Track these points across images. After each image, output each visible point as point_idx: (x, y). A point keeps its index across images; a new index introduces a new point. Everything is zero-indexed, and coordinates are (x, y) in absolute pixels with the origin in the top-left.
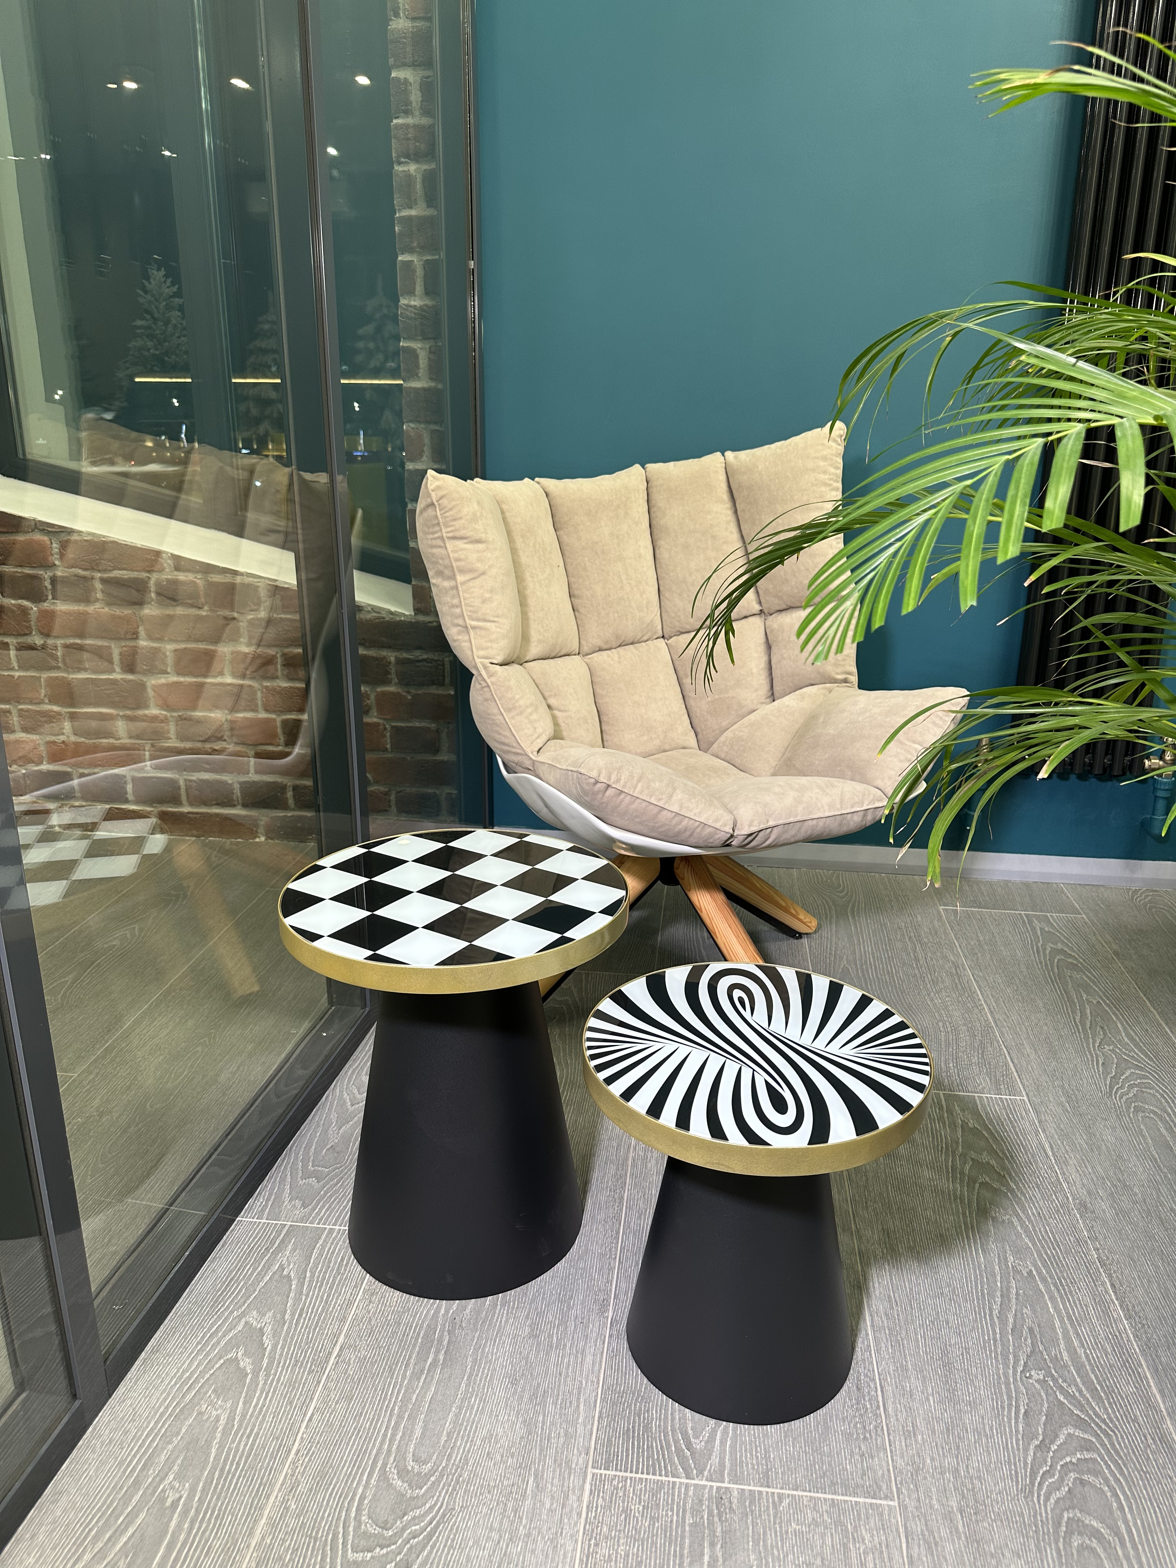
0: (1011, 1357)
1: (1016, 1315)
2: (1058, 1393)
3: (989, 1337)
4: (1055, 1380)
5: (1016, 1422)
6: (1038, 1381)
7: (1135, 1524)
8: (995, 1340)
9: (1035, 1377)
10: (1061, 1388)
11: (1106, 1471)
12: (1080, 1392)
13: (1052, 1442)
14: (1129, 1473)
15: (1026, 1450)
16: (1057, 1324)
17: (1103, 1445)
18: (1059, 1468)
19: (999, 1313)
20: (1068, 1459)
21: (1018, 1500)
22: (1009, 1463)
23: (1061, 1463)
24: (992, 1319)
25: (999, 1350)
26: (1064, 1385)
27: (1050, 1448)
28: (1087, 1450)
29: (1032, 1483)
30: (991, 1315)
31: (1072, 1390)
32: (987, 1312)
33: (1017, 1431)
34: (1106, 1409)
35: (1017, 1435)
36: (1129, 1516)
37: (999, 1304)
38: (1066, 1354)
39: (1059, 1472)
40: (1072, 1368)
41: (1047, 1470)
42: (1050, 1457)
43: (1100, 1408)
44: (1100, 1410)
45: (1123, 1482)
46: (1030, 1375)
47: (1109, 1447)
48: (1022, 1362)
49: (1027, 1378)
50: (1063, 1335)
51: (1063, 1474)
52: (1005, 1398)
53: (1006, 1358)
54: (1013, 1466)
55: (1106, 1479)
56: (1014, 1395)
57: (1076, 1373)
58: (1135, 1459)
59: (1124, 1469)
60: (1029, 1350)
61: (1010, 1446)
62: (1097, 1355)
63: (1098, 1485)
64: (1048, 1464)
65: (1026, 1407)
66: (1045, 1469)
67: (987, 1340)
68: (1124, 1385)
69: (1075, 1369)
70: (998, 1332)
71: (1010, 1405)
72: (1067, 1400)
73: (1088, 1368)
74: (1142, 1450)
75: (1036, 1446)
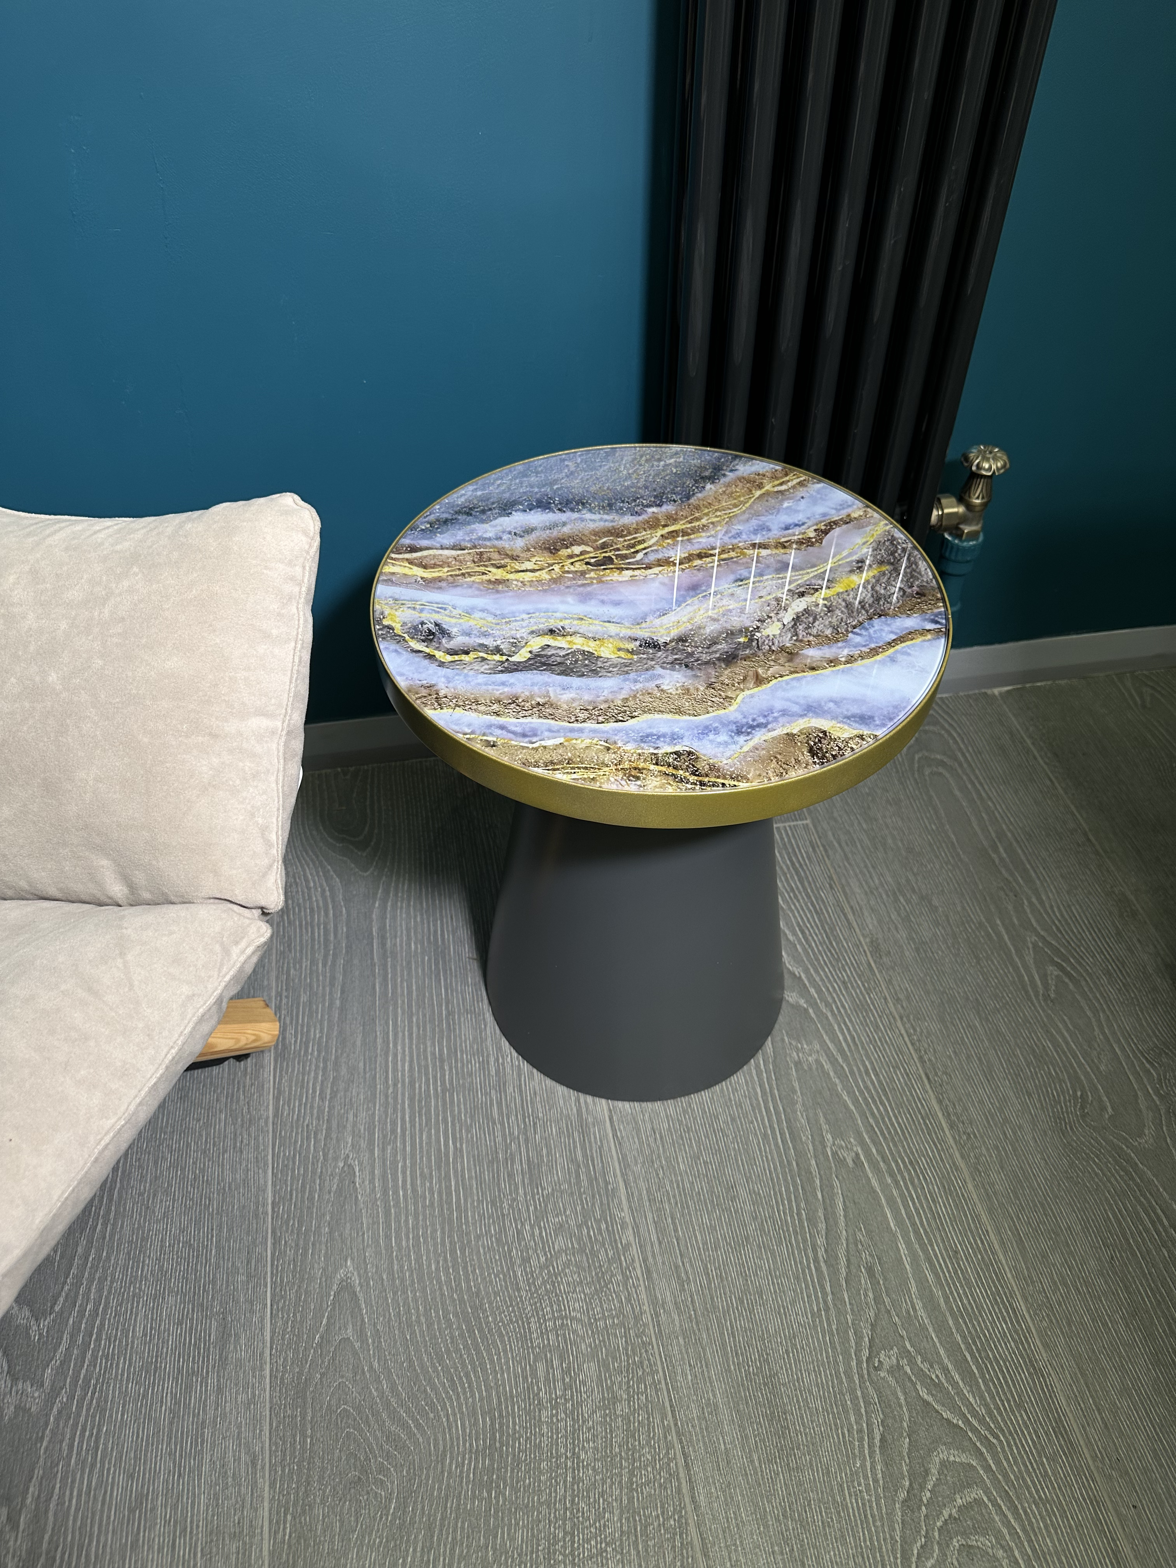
0: (851, 1333)
1: (848, 1251)
2: (919, 1387)
3: (818, 1304)
4: (912, 1362)
6: (891, 1371)
8: (827, 1310)
9: (887, 1363)
10: (922, 1376)
11: (997, 1518)
12: (945, 1370)
13: (922, 1488)
14: (1025, 1511)
15: (891, 1515)
16: (902, 1246)
17: (987, 1469)
18: (936, 1534)
19: (826, 1251)
20: (946, 1513)
23: (939, 1524)
24: (818, 1269)
25: (834, 1327)
26: (925, 1367)
27: (921, 1500)
28: (969, 1486)
30: (816, 1260)
31: (936, 1374)
32: (811, 1254)
33: (876, 1481)
34: (982, 1398)
35: (876, 1489)
37: (823, 1233)
38: (921, 1304)
39: (938, 1543)
40: (931, 1329)
41: (922, 1547)
42: (923, 1517)
43: (975, 1398)
44: (976, 1402)
45: (1021, 1533)
46: (879, 1361)
47: (994, 1469)
48: (867, 1339)
49: (876, 1369)
50: (911, 1267)
51: (944, 1546)
52: (853, 1419)
53: (845, 1340)
54: (878, 1555)
55: (999, 1536)
56: (863, 1410)
57: (937, 1336)
58: (1030, 1483)
59: (1019, 1507)
60: (872, 1314)
61: (869, 1516)
62: (958, 1294)
63: (990, 1550)
64: (923, 1533)
65: (881, 1428)
66: (919, 1544)
67: (816, 1310)
68: (999, 1341)
69: (934, 1331)
70: (828, 1289)
71: (860, 1431)
72: (932, 1395)
73: (951, 1322)
74: (1036, 1461)
75: (903, 1502)
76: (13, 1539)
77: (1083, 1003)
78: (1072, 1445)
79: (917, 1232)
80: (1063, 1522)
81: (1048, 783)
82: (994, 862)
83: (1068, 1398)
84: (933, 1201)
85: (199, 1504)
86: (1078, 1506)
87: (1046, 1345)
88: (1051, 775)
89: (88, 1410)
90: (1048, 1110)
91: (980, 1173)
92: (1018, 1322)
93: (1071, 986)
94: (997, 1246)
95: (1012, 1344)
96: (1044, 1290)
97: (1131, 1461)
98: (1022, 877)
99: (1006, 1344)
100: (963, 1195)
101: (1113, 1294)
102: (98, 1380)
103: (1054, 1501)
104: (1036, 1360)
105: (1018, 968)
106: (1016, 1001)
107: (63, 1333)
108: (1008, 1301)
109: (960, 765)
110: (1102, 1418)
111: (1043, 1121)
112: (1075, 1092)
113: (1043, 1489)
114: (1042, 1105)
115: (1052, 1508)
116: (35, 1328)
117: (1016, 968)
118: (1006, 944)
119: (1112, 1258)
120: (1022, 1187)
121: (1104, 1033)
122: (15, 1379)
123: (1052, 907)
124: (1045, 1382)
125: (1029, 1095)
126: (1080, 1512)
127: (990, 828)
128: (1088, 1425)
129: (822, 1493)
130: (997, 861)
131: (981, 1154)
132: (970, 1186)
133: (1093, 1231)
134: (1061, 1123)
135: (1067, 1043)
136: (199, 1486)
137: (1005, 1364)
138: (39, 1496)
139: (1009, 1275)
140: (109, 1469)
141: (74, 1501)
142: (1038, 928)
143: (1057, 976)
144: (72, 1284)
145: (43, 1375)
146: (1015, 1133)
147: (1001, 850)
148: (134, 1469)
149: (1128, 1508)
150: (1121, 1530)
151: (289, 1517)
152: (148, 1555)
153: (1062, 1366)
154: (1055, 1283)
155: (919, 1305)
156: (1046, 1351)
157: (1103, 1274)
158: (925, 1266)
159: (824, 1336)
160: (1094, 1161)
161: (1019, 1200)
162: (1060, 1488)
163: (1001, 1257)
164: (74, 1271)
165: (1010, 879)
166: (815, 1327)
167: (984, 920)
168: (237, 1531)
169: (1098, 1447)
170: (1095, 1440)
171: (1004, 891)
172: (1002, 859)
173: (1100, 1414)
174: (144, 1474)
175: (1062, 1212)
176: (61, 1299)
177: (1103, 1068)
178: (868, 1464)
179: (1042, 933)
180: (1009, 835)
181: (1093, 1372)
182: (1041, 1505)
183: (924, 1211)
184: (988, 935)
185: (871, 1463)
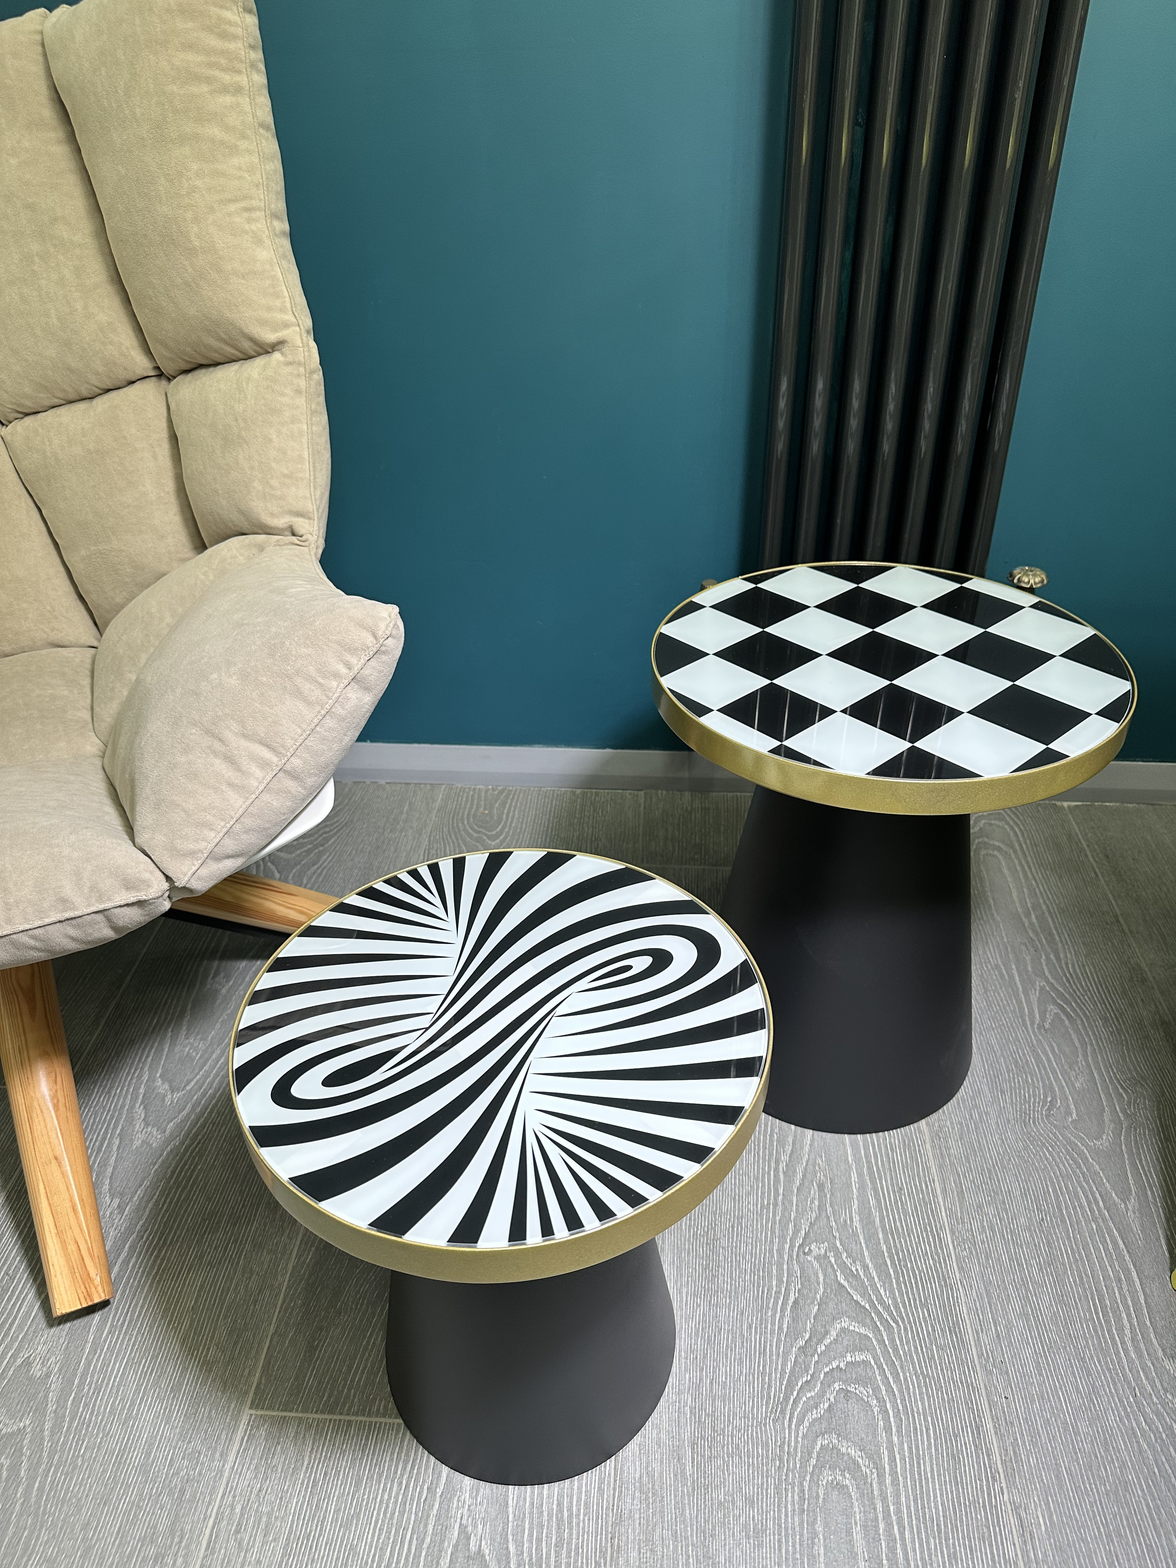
0: (791, 1226)
1: (806, 1169)
2: (838, 1274)
3: (769, 1199)
4: (838, 1255)
5: (782, 1317)
6: (818, 1258)
7: (902, 1449)
9: (815, 1251)
10: (844, 1267)
11: (879, 1378)
12: (866, 1268)
13: (820, 1341)
14: (906, 1379)
15: (786, 1354)
16: (854, 1177)
17: (881, 1342)
18: (822, 1376)
19: (787, 1165)
20: (834, 1365)
21: (765, 1425)
22: (763, 1373)
23: (827, 1370)
24: (776, 1176)
25: (778, 1218)
26: (848, 1262)
27: (816, 1350)
28: (861, 1350)
29: (786, 1399)
30: (776, 1170)
31: (856, 1268)
32: (773, 1165)
33: (780, 1328)
34: (892, 1292)
35: (779, 1334)
36: (895, 1439)
37: (789, 1153)
38: (858, 1218)
39: (821, 1383)
40: (861, 1237)
41: (807, 1381)
42: (813, 1363)
43: (885, 1291)
44: (886, 1294)
45: (896, 1392)
46: (809, 1249)
47: (887, 1343)
48: (803, 1232)
49: (805, 1253)
50: (858, 1191)
51: (826, 1385)
52: (774, 1283)
53: (784, 1228)
54: (767, 1378)
55: (876, 1390)
56: (785, 1279)
57: (866, 1243)
58: (916, 1360)
59: (901, 1374)
60: (814, 1215)
61: (768, 1350)
62: (894, 1218)
63: (866, 1398)
64: (811, 1372)
65: (797, 1294)
66: (804, 1379)
67: (766, 1203)
68: (920, 1257)
69: (864, 1238)
70: (781, 1191)
71: (778, 1293)
72: (848, 1281)
73: (881, 1236)
74: (926, 1346)
75: (799, 1348)
76: (118, 1219)
77: (1074, 1036)
78: (963, 1342)
79: (870, 1168)
80: (937, 1394)
81: (1093, 875)
82: (1023, 925)
83: (969, 1309)
84: (892, 1149)
85: (252, 1227)
86: (954, 1386)
87: (961, 1269)
88: (1097, 870)
89: (191, 1153)
90: (1016, 1105)
91: (940, 1138)
92: (941, 1248)
93: (1067, 1022)
94: (939, 1192)
95: (931, 1262)
96: (971, 1229)
97: (1014, 1366)
98: (1046, 939)
99: (925, 1260)
100: (920, 1151)
101: (1035, 1245)
102: (203, 1137)
103: (934, 1377)
104: (949, 1277)
105: (1021, 1002)
106: (1012, 1025)
107: (188, 1103)
108: (937, 1231)
109: (1015, 852)
110: (996, 1330)
111: (1009, 1113)
112: (1046, 1097)
113: (926, 1367)
114: (1012, 1101)
115: (930, 1381)
116: (170, 1096)
117: (1019, 1002)
118: (1015, 983)
119: (1043, 1220)
120: (976, 1155)
121: (1087, 1061)
122: (147, 1125)
123: (1067, 964)
124: (953, 1294)
125: (1002, 1092)
126: (955, 1390)
127: (1028, 900)
128: (982, 1332)
129: (733, 1326)
130: (1027, 924)
131: (946, 1126)
132: (928, 1146)
133: (1031, 1198)
134: (1025, 1117)
135: (1049, 1061)
136: (255, 1215)
137: (920, 1274)
138: (143, 1197)
139: (944, 1214)
140: (195, 1192)
141: (166, 1206)
142: (1050, 977)
143: (1056, 1014)
144: (203, 1076)
145: (167, 1126)
146: (980, 1117)
147: (1033, 916)
148: (213, 1196)
149: (1000, 1397)
150: (988, 1411)
151: (313, 1249)
152: (207, 1249)
153: (971, 1286)
154: (983, 1227)
155: (856, 1218)
156: (960, 1273)
157: (1030, 1230)
158: (870, 1192)
159: (767, 1222)
160: (1048, 1149)
161: (969, 1163)
162: (942, 1370)
163: (941, 1200)
164: (206, 1068)
165: (1035, 938)
166: (761, 1215)
167: (1000, 963)
168: (274, 1249)
169: (986, 1348)
170: (985, 1344)
171: (1026, 946)
172: (1031, 923)
173: (995, 1326)
174: (219, 1200)
175: (1006, 1179)
176: (193, 1083)
177: (1077, 1085)
178: (778, 1316)
179: (1052, 981)
180: (1044, 907)
181: (998, 1296)
182: (921, 1378)
183: (881, 1155)
184: (1002, 976)
185: (780, 1317)
